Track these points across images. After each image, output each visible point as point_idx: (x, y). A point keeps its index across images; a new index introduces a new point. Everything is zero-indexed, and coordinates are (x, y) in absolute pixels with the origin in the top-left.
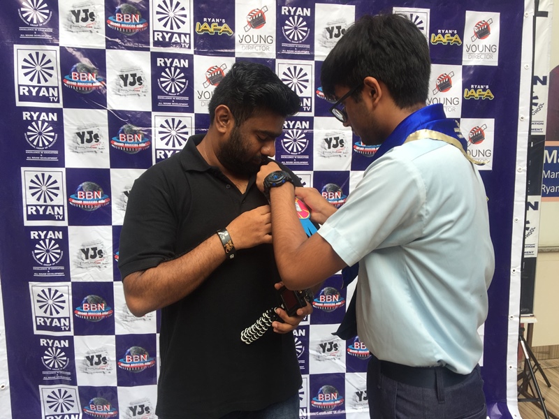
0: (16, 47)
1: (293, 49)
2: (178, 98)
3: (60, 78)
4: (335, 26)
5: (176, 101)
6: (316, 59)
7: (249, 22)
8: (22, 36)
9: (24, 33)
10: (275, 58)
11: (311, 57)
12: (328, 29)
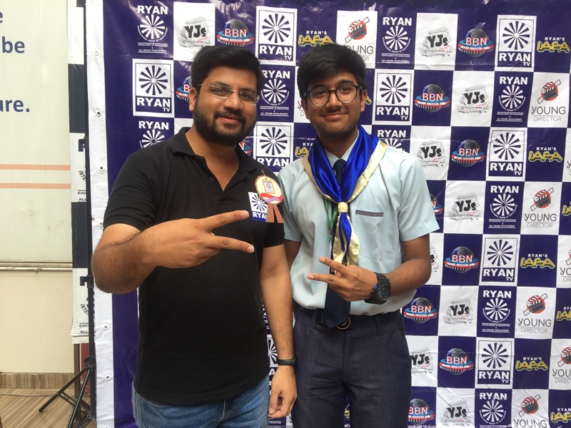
0: (135, 61)
1: (393, 58)
2: (279, 108)
3: (173, 90)
4: (436, 35)
5: (277, 111)
6: (416, 68)
7: (350, 34)
8: (140, 51)
9: (143, 48)
10: (374, 67)
11: (411, 66)
12: (429, 38)
